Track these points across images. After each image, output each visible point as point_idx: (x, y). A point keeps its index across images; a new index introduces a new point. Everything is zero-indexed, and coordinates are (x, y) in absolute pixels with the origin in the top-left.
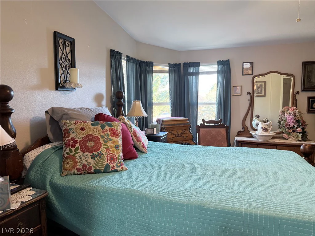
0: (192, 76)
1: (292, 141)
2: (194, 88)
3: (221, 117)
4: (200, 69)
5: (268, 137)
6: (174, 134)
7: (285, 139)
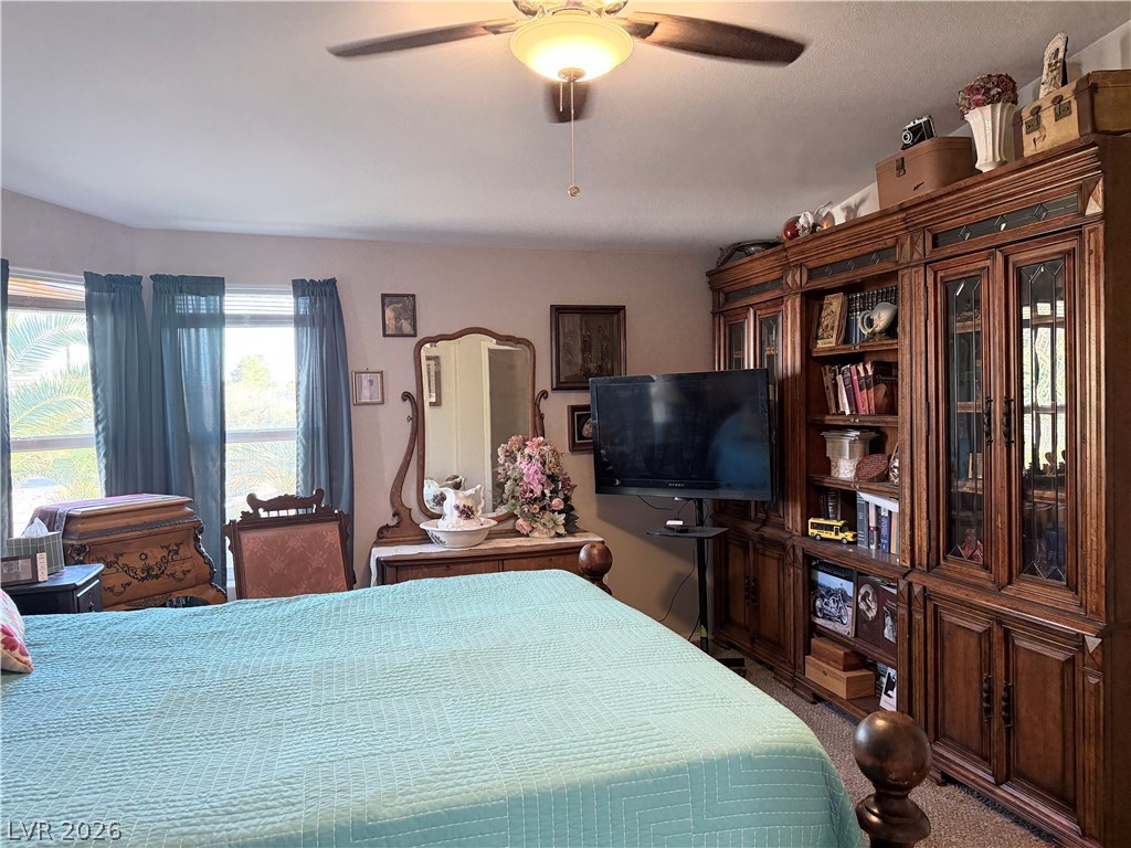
0: (193, 330)
1: (541, 539)
2: (203, 376)
3: (319, 481)
4: (226, 303)
5: (476, 535)
6: (127, 569)
7: (522, 535)
